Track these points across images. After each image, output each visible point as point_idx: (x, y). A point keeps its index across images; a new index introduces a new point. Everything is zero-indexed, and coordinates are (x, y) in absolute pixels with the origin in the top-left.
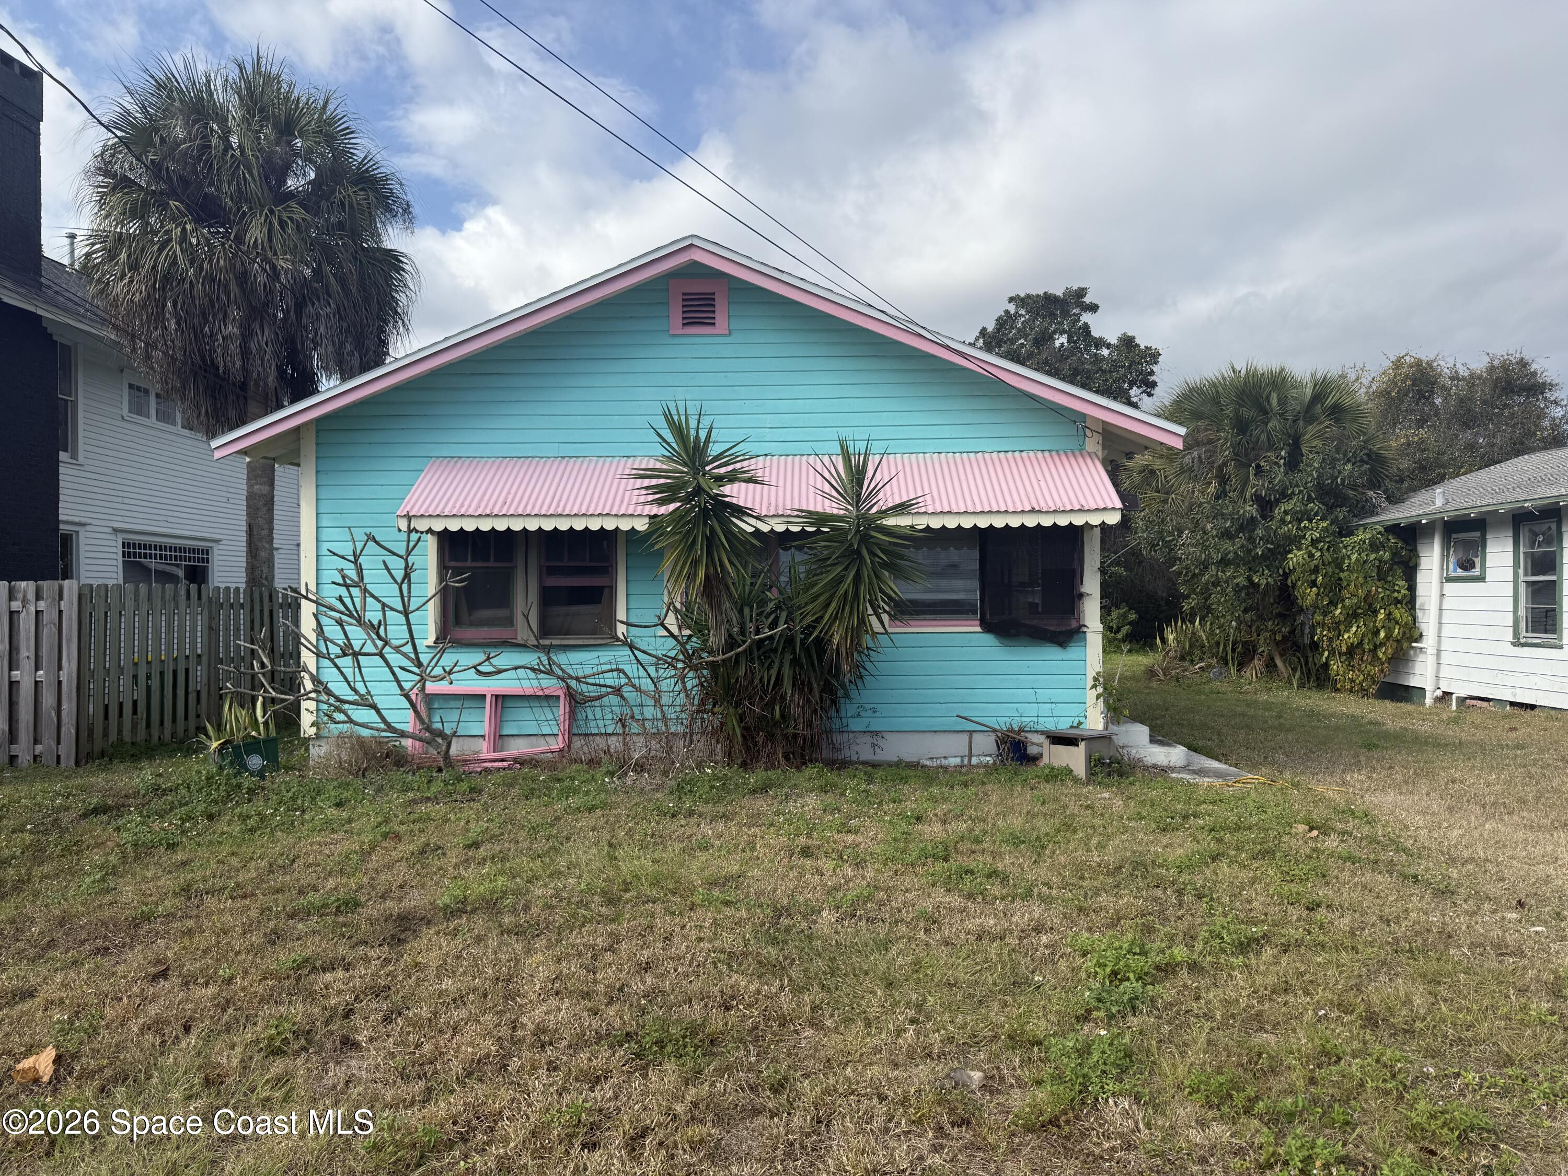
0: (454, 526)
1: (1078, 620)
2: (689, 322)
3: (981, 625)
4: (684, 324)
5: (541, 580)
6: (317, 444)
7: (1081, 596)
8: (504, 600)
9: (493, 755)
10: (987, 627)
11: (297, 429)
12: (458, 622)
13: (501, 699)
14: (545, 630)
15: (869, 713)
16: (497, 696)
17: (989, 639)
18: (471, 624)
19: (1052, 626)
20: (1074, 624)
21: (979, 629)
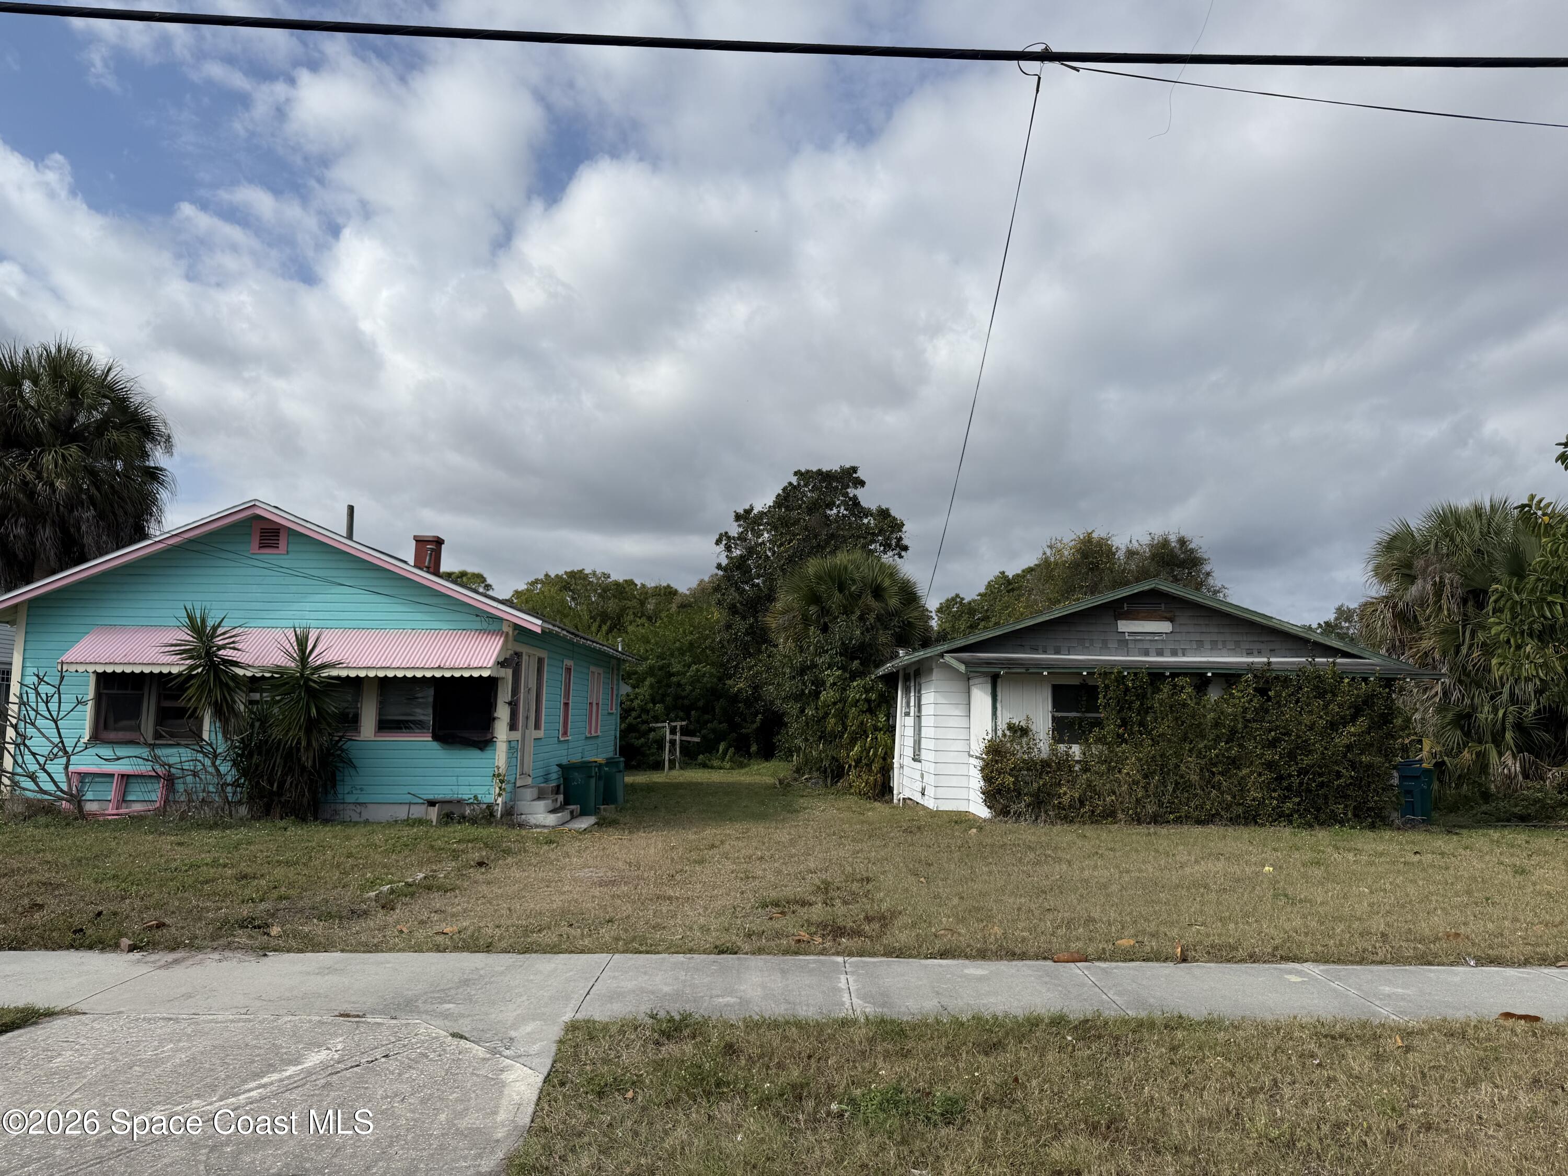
0: (109, 670)
1: (492, 733)
2: (262, 546)
3: (432, 737)
4: (260, 547)
5: (158, 702)
6: (28, 616)
7: (494, 719)
8: (135, 714)
9: (115, 812)
10: (436, 738)
11: (16, 606)
12: (106, 727)
13: (126, 778)
14: (158, 736)
15: (359, 792)
16: (123, 776)
17: (435, 745)
18: (116, 729)
19: (475, 737)
20: (489, 736)
21: (430, 739)
